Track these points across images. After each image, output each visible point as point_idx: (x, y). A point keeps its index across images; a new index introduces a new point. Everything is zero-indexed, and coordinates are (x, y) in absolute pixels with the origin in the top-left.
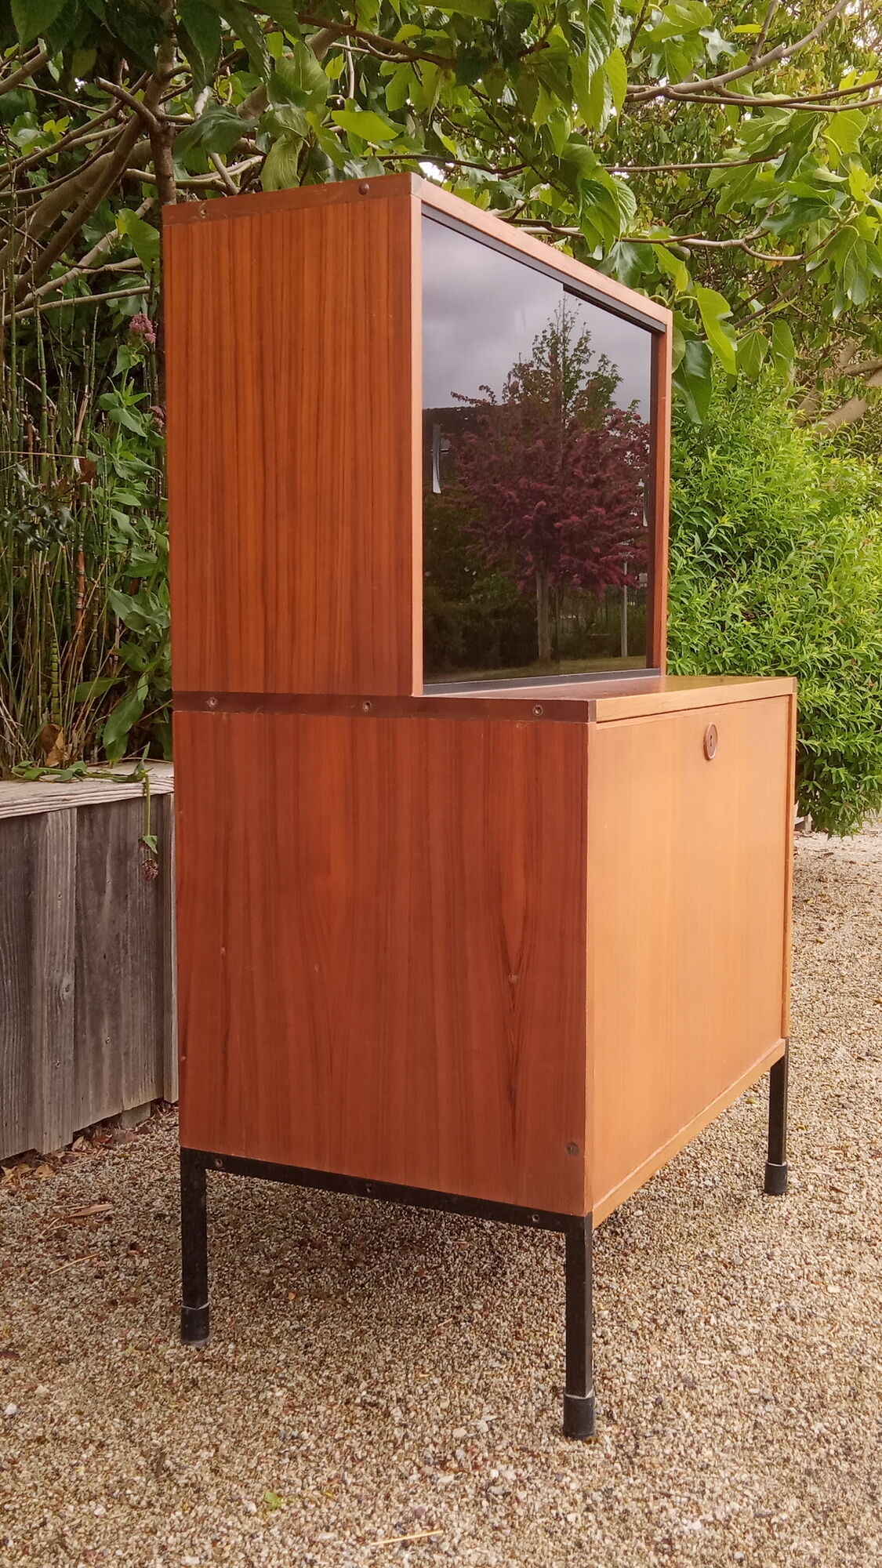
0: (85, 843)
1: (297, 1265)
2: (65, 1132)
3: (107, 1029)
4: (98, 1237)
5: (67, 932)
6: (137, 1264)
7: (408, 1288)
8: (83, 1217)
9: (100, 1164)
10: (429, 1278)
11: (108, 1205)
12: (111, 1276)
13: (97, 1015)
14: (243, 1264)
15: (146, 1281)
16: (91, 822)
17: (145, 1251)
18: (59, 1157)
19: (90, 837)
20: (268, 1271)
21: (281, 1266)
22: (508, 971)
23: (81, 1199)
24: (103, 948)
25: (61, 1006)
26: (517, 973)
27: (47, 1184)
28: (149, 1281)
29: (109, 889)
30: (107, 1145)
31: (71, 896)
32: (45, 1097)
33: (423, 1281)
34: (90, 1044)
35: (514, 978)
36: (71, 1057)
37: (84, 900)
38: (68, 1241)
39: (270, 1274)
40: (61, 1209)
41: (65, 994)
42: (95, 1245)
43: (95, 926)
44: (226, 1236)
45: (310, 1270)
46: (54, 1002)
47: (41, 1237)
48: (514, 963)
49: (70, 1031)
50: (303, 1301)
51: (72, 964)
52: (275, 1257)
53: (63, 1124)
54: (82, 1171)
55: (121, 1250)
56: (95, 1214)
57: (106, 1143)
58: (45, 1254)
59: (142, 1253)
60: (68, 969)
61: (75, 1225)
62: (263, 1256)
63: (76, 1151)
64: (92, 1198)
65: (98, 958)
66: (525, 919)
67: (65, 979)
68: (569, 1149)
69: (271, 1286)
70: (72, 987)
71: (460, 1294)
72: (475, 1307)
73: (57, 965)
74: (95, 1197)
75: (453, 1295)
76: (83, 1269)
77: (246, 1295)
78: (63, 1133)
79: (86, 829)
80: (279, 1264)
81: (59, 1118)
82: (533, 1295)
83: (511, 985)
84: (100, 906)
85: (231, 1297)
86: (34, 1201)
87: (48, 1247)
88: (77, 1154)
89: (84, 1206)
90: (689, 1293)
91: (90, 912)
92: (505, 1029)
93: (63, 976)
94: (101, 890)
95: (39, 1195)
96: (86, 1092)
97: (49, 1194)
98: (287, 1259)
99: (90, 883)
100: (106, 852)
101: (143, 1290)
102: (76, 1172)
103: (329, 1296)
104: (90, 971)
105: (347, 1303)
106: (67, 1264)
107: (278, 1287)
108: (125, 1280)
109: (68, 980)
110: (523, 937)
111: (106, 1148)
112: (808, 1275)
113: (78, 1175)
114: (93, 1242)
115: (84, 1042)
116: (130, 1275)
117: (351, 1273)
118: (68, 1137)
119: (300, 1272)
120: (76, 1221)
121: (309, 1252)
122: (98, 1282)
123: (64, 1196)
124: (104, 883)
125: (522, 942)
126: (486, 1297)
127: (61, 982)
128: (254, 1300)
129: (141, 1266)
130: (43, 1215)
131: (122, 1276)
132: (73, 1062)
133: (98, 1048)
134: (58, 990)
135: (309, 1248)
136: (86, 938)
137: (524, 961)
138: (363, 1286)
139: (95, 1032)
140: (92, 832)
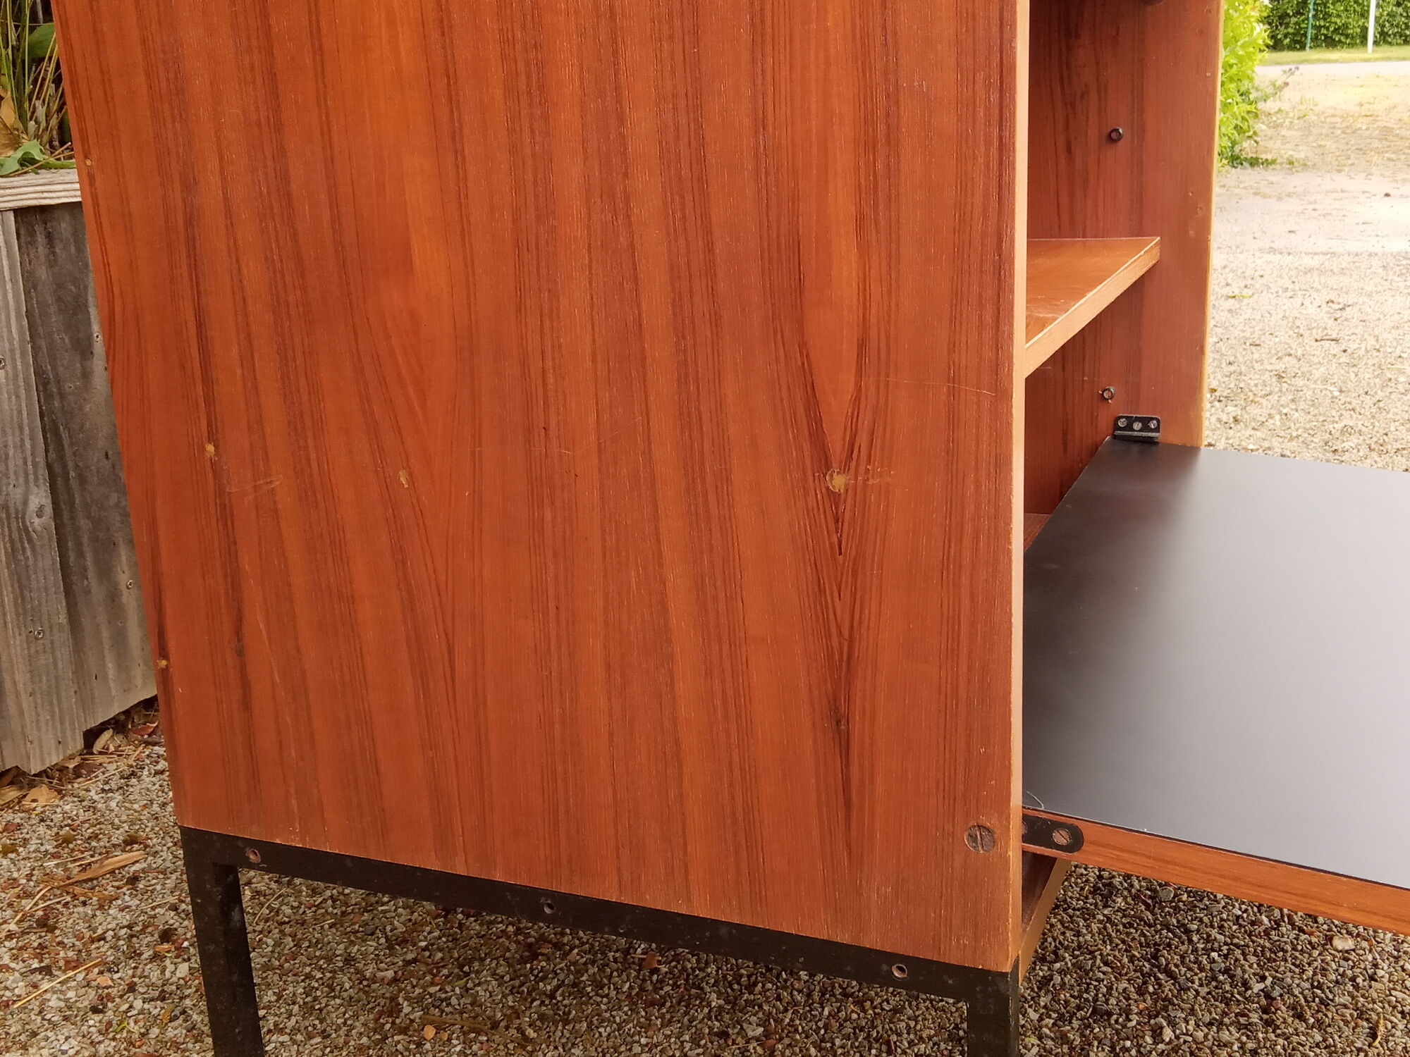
0: (43, 273)
1: (439, 955)
2: (68, 733)
3: (126, 568)
4: (113, 919)
5: (26, 421)
6: (168, 974)
7: (629, 996)
8: (91, 880)
9: (133, 774)
10: (664, 969)
11: (136, 854)
12: (118, 1007)
13: (105, 548)
14: (349, 960)
15: (177, 1012)
16: (50, 237)
17: (186, 944)
18: (71, 766)
19: (52, 262)
20: (390, 974)
21: (415, 961)
22: (825, 464)
23: (94, 844)
24: (100, 444)
25: (30, 540)
26: (844, 469)
27: (42, 820)
28: (184, 1012)
29: (99, 346)
30: (150, 739)
31: (25, 364)
32: (20, 686)
33: (655, 977)
34: (98, 592)
35: (838, 482)
36: (63, 619)
37: (54, 368)
38: (57, 932)
39: (395, 980)
40: (57, 865)
41: (37, 521)
42: (102, 938)
43: (81, 409)
44: (325, 900)
45: (461, 967)
46: (15, 536)
47: (13, 927)
48: (836, 444)
49: (55, 579)
50: (449, 1040)
51: (43, 472)
52: (403, 942)
53: (62, 723)
54: (103, 790)
55: (146, 945)
56: (112, 872)
57: (150, 735)
58: (13, 965)
59: (179, 948)
60: (36, 479)
61: (75, 897)
62: (383, 940)
63: (100, 753)
64: (114, 841)
65: (95, 457)
66: (862, 346)
67: (32, 497)
68: (973, 838)
69: (394, 1010)
70: (49, 510)
71: (721, 1002)
72: (751, 1034)
73: (12, 476)
74: (118, 837)
75: (709, 1004)
76: (71, 994)
77: (352, 1027)
78: (64, 736)
79: (41, 249)
80: (410, 956)
81: (53, 716)
82: (846, 995)
83: (833, 497)
84: (86, 375)
85: (325, 1035)
86: (12, 856)
87: (21, 948)
88: (101, 759)
89: (97, 857)
90: (1105, 969)
91: (69, 386)
92: (821, 591)
93: (27, 492)
94: (84, 349)
95: (25, 842)
96: (103, 666)
97: (41, 838)
98: (423, 944)
99: (62, 339)
100: (86, 287)
101: (170, 1033)
102: (92, 793)
103: (495, 1025)
104: (82, 480)
105: (525, 1038)
106: (45, 985)
107: (407, 1009)
108: (141, 1012)
109: (39, 498)
110: (859, 389)
111: (147, 743)
112: (1289, 917)
113: (96, 797)
114: (100, 931)
115: (88, 592)
116: (152, 1000)
117: (532, 969)
118: (74, 739)
119: (445, 971)
120: (77, 890)
121: (461, 926)
122: (94, 1019)
123: (67, 841)
124: (89, 337)
125: (857, 400)
126: (766, 1007)
127: (25, 502)
128: (364, 1040)
129: (174, 979)
130: (24, 881)
131: (138, 1004)
132: (67, 628)
133: (113, 597)
134: (21, 516)
135: (460, 916)
136: (67, 427)
137: (863, 439)
138: (552, 996)
139: (106, 573)
140: (54, 253)
